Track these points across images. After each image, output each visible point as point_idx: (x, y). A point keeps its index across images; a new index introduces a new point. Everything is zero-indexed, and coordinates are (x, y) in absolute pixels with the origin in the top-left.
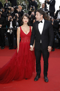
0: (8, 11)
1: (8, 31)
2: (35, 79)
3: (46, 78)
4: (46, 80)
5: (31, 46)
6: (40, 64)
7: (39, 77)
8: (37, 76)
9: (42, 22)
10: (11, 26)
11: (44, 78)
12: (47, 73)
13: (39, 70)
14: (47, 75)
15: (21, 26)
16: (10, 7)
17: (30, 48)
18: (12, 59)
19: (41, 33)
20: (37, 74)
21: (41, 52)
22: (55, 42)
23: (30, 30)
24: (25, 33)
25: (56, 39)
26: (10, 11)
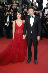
0: (5, 8)
1: (6, 24)
2: (27, 62)
4: (36, 62)
5: (24, 36)
7: (31, 60)
8: (29, 59)
10: (8, 20)
11: (34, 61)
14: (36, 59)
15: (16, 20)
18: (8, 46)
19: (32, 26)
20: (29, 58)
21: (32, 40)
22: (43, 33)
23: (23, 23)
24: (18, 25)
25: (43, 30)
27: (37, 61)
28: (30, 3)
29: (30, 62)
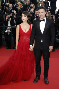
0: (6, 8)
2: (34, 81)
3: (46, 79)
4: (47, 82)
5: (31, 46)
6: (40, 65)
7: (39, 78)
8: (36, 77)
9: (44, 20)
11: (44, 80)
12: (47, 75)
13: (38, 71)
14: (47, 76)
16: (8, 4)
17: (29, 47)
19: (42, 32)
20: (37, 75)
21: (41, 52)
22: (57, 42)
23: (30, 28)
26: (7, 8)
27: (47, 79)
28: (39, 2)
29: (38, 81)
